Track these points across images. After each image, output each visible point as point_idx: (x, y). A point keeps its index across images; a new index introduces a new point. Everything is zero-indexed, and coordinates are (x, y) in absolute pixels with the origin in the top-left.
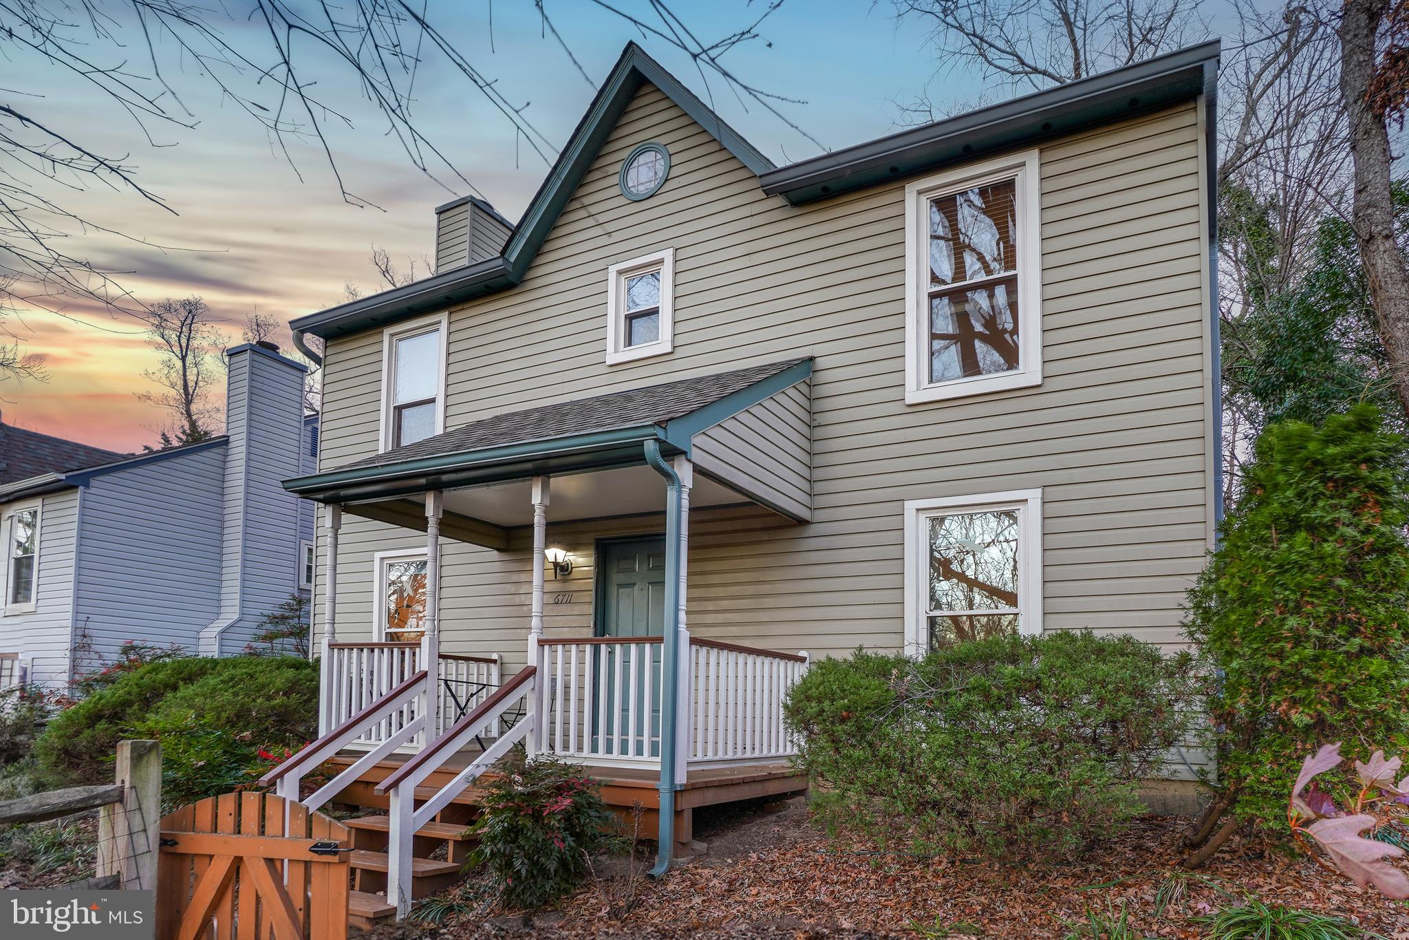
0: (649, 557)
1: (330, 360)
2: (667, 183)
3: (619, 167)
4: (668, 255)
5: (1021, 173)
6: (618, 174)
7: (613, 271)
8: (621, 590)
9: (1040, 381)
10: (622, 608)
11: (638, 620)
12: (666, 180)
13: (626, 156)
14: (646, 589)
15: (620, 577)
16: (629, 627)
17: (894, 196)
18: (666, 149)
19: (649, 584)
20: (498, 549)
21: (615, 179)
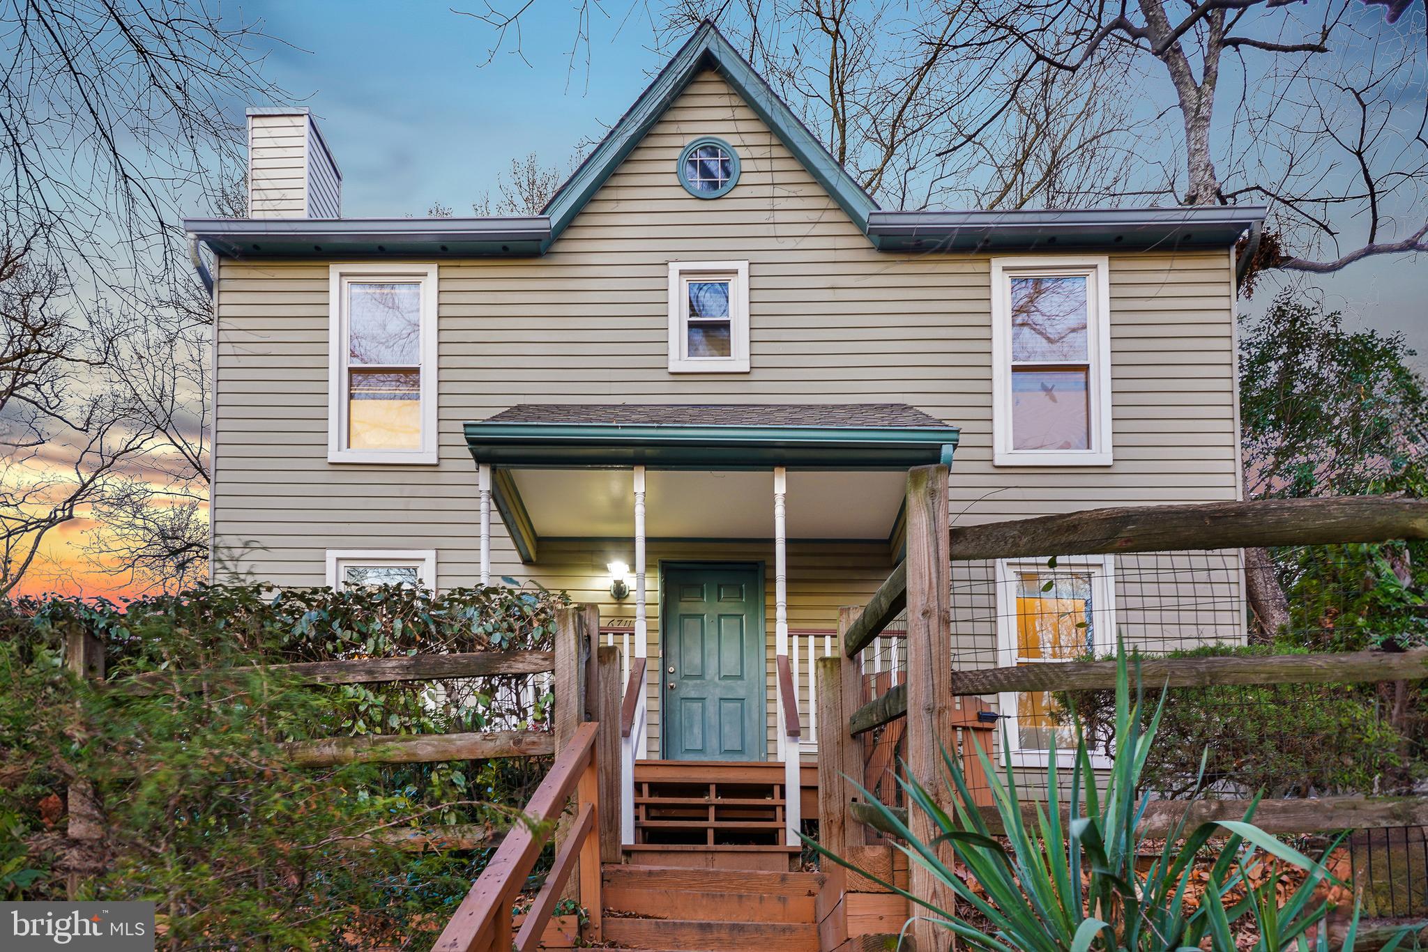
0: (719, 587)
1: (225, 285)
2: (736, 189)
3: (676, 154)
4: (743, 267)
5: (1092, 274)
6: (675, 162)
7: (674, 268)
8: (686, 620)
9: (1110, 463)
10: (688, 641)
11: (708, 656)
12: (736, 185)
13: (686, 144)
14: (716, 621)
15: (684, 607)
16: (698, 661)
17: (980, 267)
18: (734, 151)
19: (720, 616)
20: (527, 562)
21: (672, 167)
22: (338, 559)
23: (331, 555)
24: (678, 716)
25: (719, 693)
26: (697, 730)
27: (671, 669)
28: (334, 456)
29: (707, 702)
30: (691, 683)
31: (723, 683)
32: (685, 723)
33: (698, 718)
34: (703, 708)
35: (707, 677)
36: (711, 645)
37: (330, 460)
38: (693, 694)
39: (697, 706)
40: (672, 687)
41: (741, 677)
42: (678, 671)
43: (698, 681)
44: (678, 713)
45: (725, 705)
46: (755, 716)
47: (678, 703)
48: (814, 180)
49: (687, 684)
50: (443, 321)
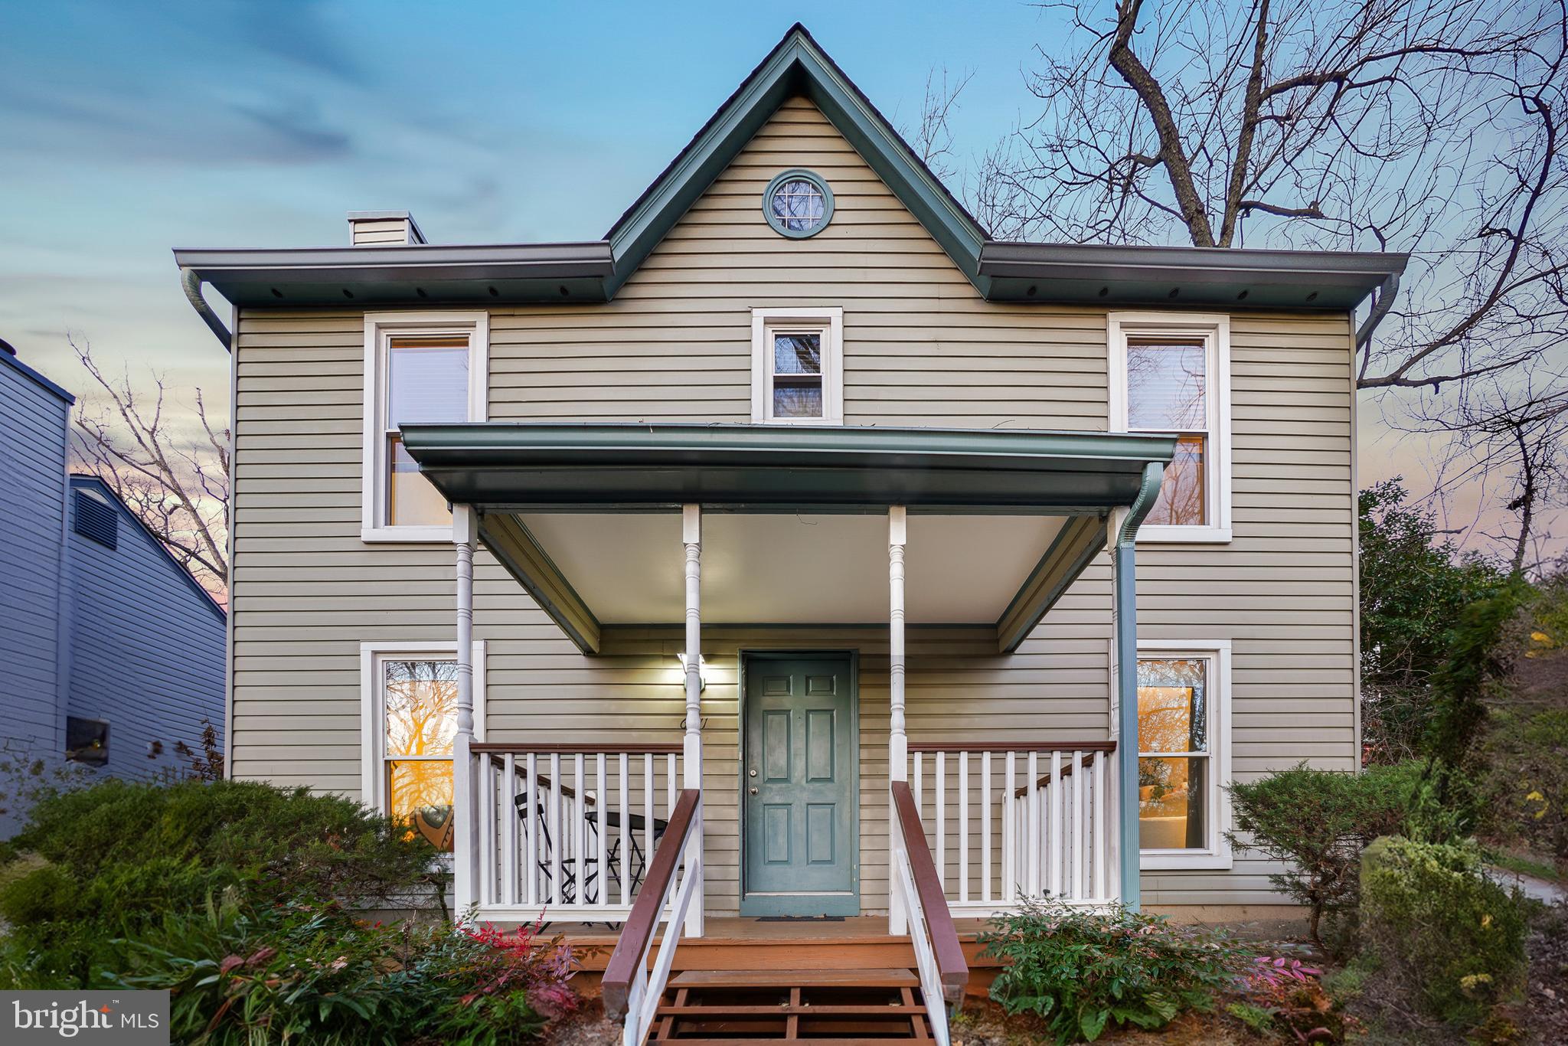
0: (807, 679)
1: (246, 340)
2: (830, 229)
3: (762, 188)
4: (835, 315)
5: (1212, 334)
6: (761, 197)
7: (759, 315)
8: (770, 717)
9: (1230, 539)
10: (772, 740)
11: (795, 755)
12: (829, 225)
13: (772, 178)
14: (804, 718)
15: (768, 702)
16: (783, 762)
17: (1096, 323)
18: (827, 186)
19: (808, 712)
20: (588, 653)
21: (757, 202)
22: (375, 653)
23: (366, 649)
24: (761, 824)
25: (806, 797)
26: (782, 840)
27: (753, 773)
28: (368, 533)
29: (794, 808)
30: (775, 786)
31: (811, 786)
32: (769, 831)
33: (783, 827)
34: (789, 814)
35: (794, 781)
36: (798, 743)
37: (363, 538)
38: (778, 800)
39: (782, 813)
40: (754, 793)
41: (831, 780)
42: (761, 773)
43: (784, 785)
44: (761, 821)
45: (812, 810)
46: (847, 822)
47: (761, 810)
48: (917, 221)
49: (771, 789)
50: (494, 378)
